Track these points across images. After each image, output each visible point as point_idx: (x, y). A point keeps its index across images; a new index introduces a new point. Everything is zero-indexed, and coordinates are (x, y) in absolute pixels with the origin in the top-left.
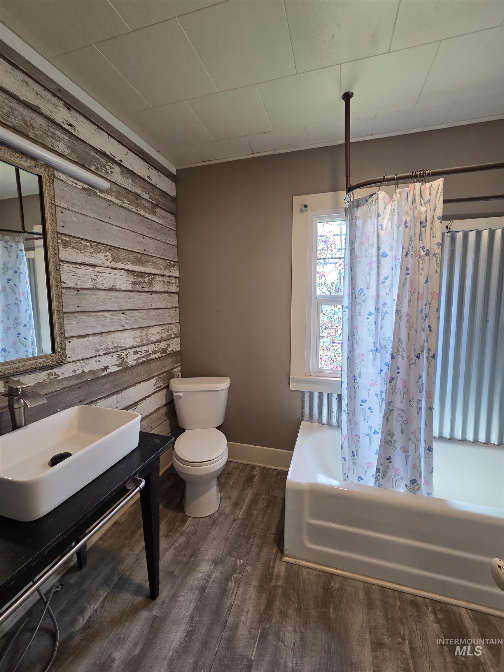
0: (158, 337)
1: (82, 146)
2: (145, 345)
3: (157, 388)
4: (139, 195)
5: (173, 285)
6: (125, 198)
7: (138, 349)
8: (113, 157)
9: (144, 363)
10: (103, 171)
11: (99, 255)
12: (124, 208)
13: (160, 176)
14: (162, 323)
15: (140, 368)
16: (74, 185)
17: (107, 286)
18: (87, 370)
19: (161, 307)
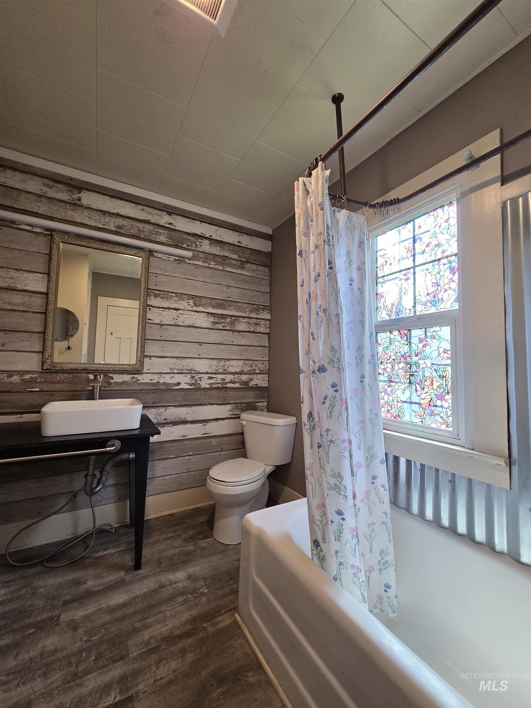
0: (238, 370)
1: (177, 234)
2: (220, 373)
3: (233, 414)
4: (227, 257)
5: (261, 326)
6: (211, 261)
7: (213, 376)
8: (204, 235)
9: (218, 388)
10: (194, 246)
11: (183, 302)
12: (211, 268)
13: (252, 239)
14: (246, 358)
15: (214, 392)
16: (168, 259)
17: (187, 323)
18: (161, 381)
19: (244, 344)
